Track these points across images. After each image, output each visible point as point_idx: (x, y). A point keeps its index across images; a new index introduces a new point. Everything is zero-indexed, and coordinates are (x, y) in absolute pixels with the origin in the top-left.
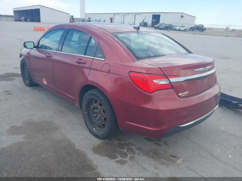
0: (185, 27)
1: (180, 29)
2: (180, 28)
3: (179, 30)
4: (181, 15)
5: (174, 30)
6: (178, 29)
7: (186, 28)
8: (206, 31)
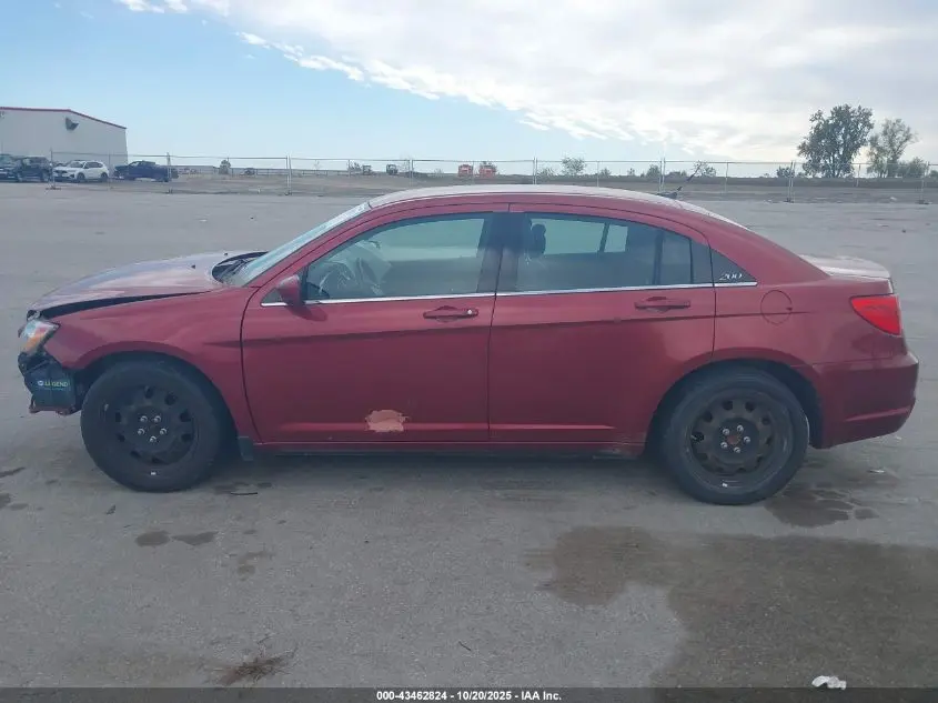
0: (99, 166)
1: (81, 174)
2: (82, 170)
3: (81, 179)
4: (67, 120)
5: (61, 179)
6: (76, 174)
7: (104, 169)
8: (181, 178)
